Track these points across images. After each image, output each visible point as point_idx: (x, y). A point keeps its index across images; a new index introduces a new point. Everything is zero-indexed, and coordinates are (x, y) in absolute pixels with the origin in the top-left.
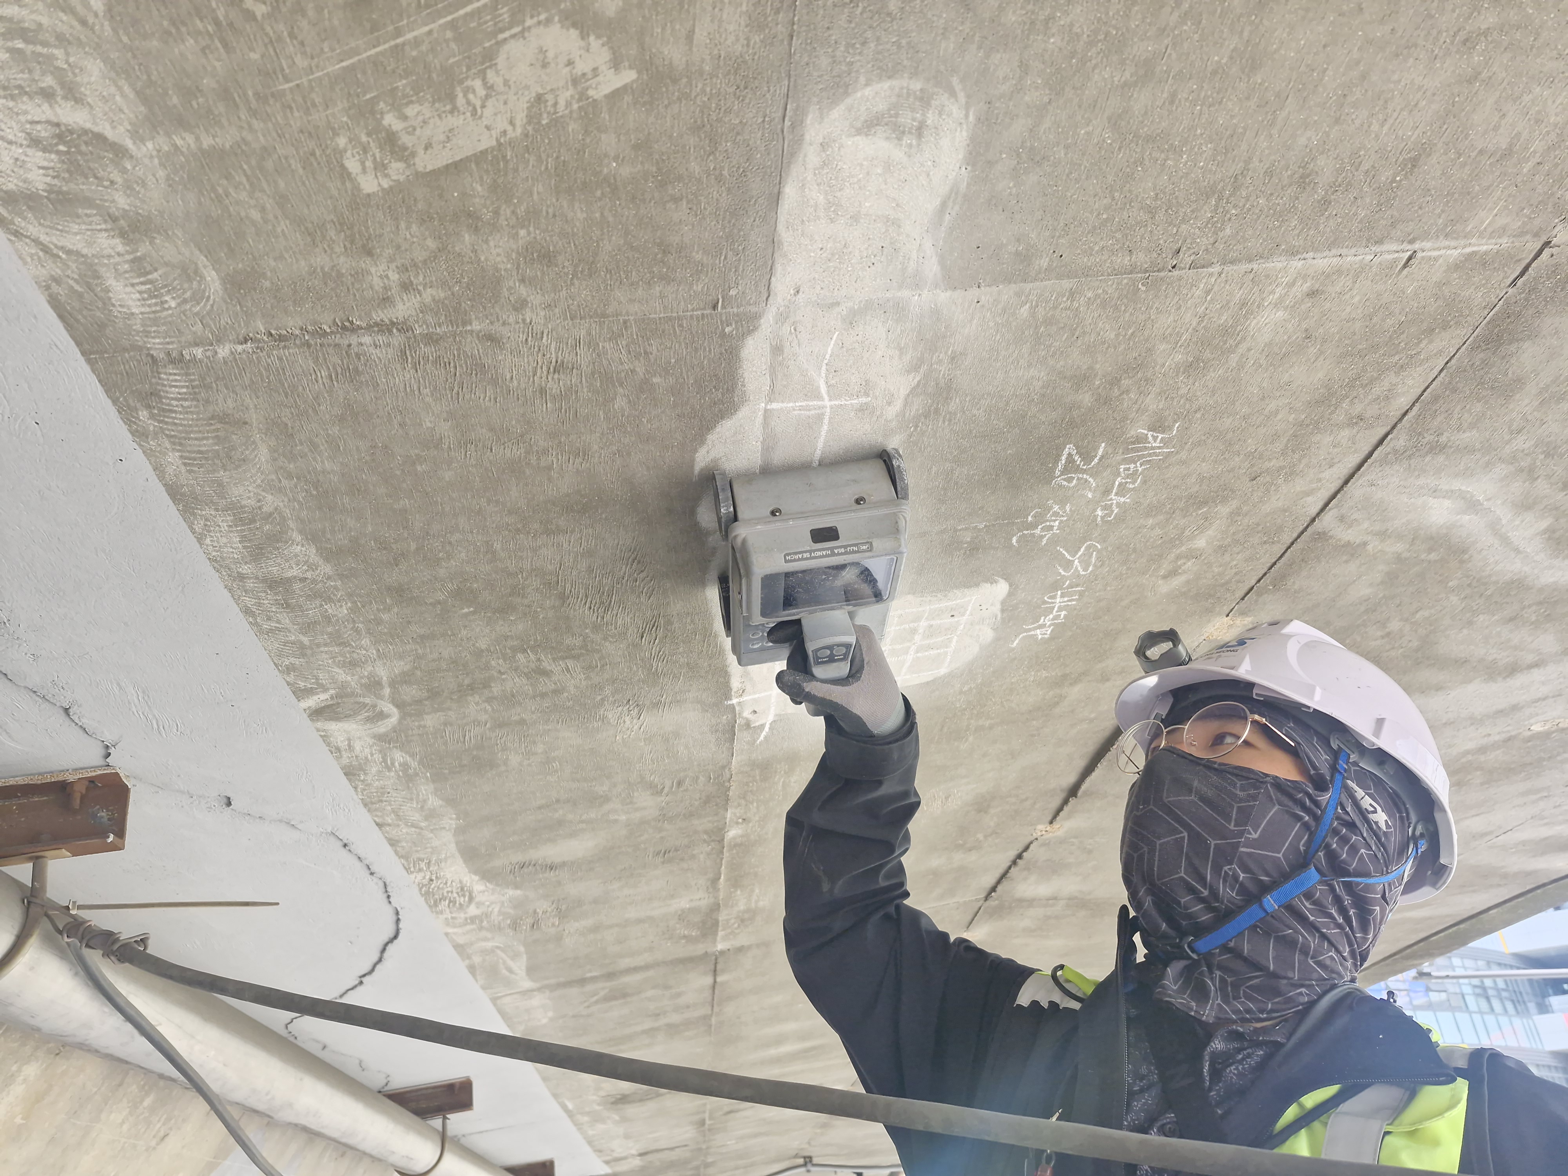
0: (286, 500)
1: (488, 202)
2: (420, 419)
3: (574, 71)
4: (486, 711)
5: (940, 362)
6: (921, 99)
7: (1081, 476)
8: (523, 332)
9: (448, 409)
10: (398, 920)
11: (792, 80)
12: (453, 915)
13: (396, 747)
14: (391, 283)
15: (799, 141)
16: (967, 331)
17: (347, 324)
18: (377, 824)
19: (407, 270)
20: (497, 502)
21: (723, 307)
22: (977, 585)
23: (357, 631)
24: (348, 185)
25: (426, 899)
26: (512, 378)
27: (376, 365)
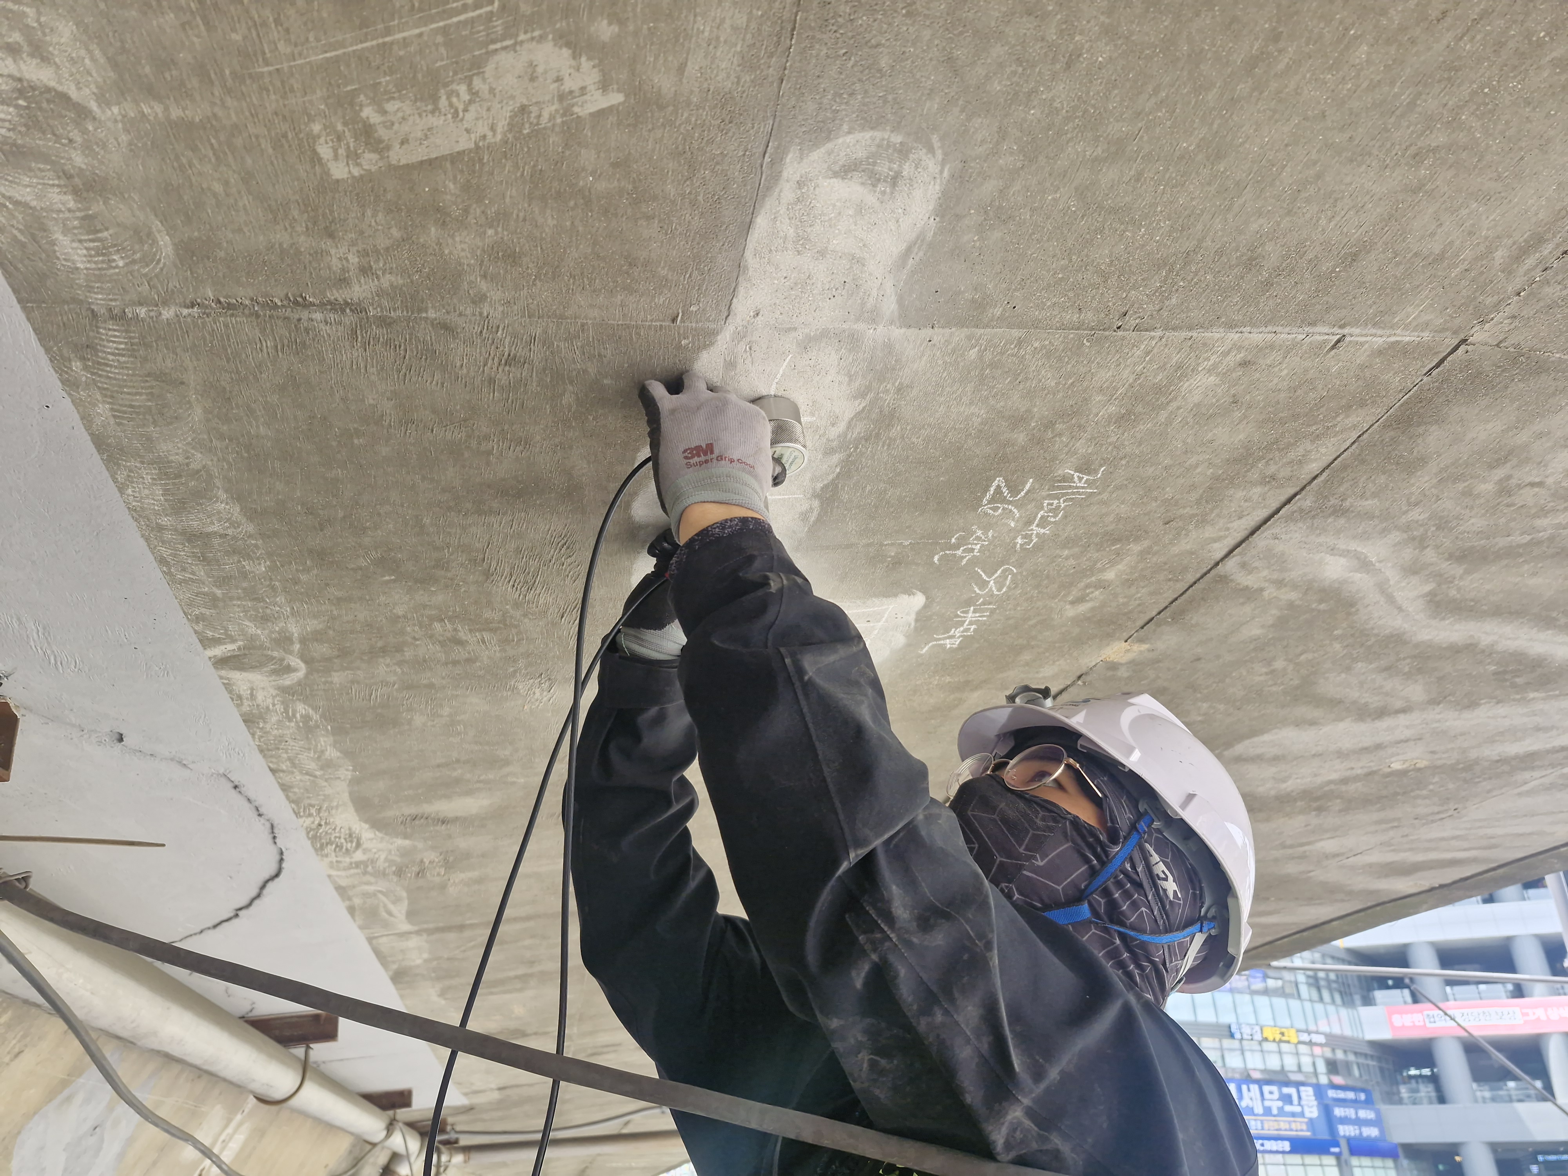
0: (215, 459)
1: (459, 200)
2: (363, 396)
3: (563, 87)
4: (395, 673)
5: (887, 391)
6: (900, 151)
7: (1006, 506)
8: (479, 324)
9: (393, 389)
10: (281, 860)
11: (777, 120)
12: (339, 859)
13: (300, 700)
14: (350, 266)
15: (776, 178)
16: (916, 366)
17: (299, 299)
18: (271, 770)
19: (368, 255)
20: (432, 479)
21: (682, 321)
22: (895, 595)
23: (273, 588)
24: (318, 169)
25: (312, 843)
26: (462, 366)
27: (325, 341)
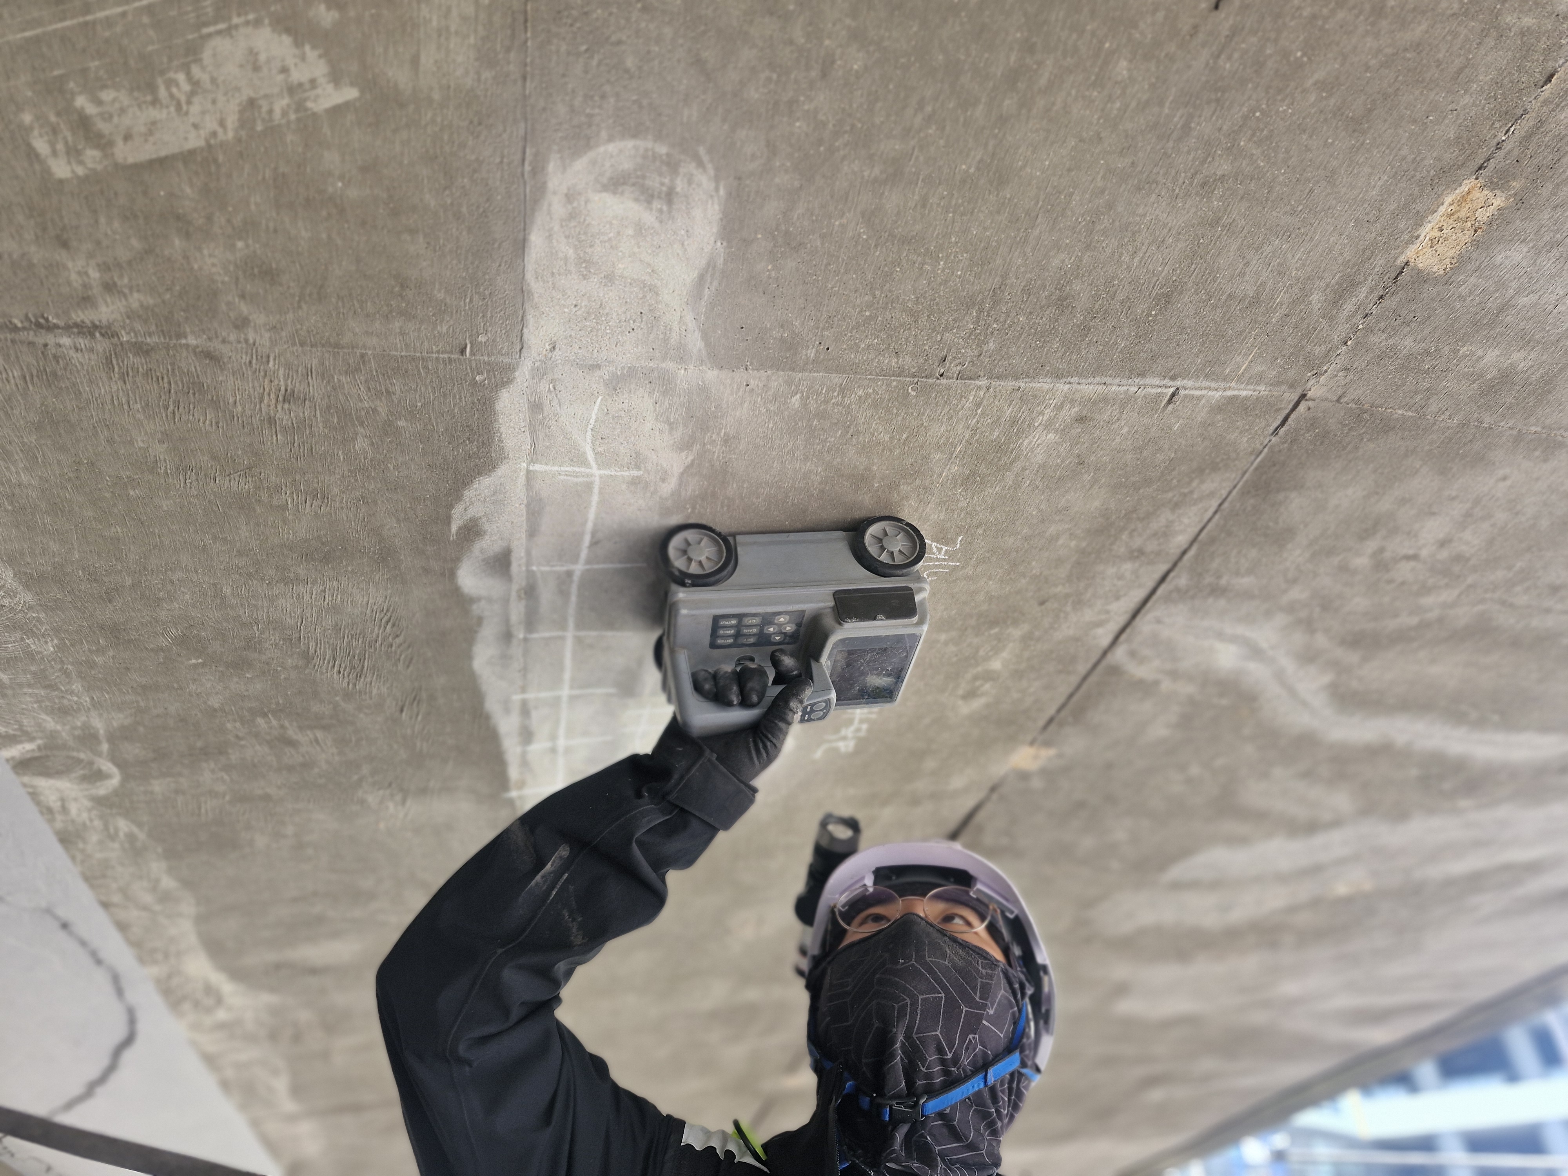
1: (200, 207)
2: (131, 437)
3: (290, 80)
4: (223, 781)
5: (713, 442)
6: (668, 164)
8: (247, 352)
9: (163, 429)
10: (133, 1021)
11: (529, 123)
12: (198, 1019)
13: (120, 814)
14: (92, 282)
15: (541, 190)
16: (738, 414)
17: (42, 321)
18: (102, 904)
19: (110, 269)
20: (225, 540)
21: (472, 354)
23: (66, 673)
24: (37, 167)
25: (164, 998)
26: (235, 402)
27: (78, 371)
